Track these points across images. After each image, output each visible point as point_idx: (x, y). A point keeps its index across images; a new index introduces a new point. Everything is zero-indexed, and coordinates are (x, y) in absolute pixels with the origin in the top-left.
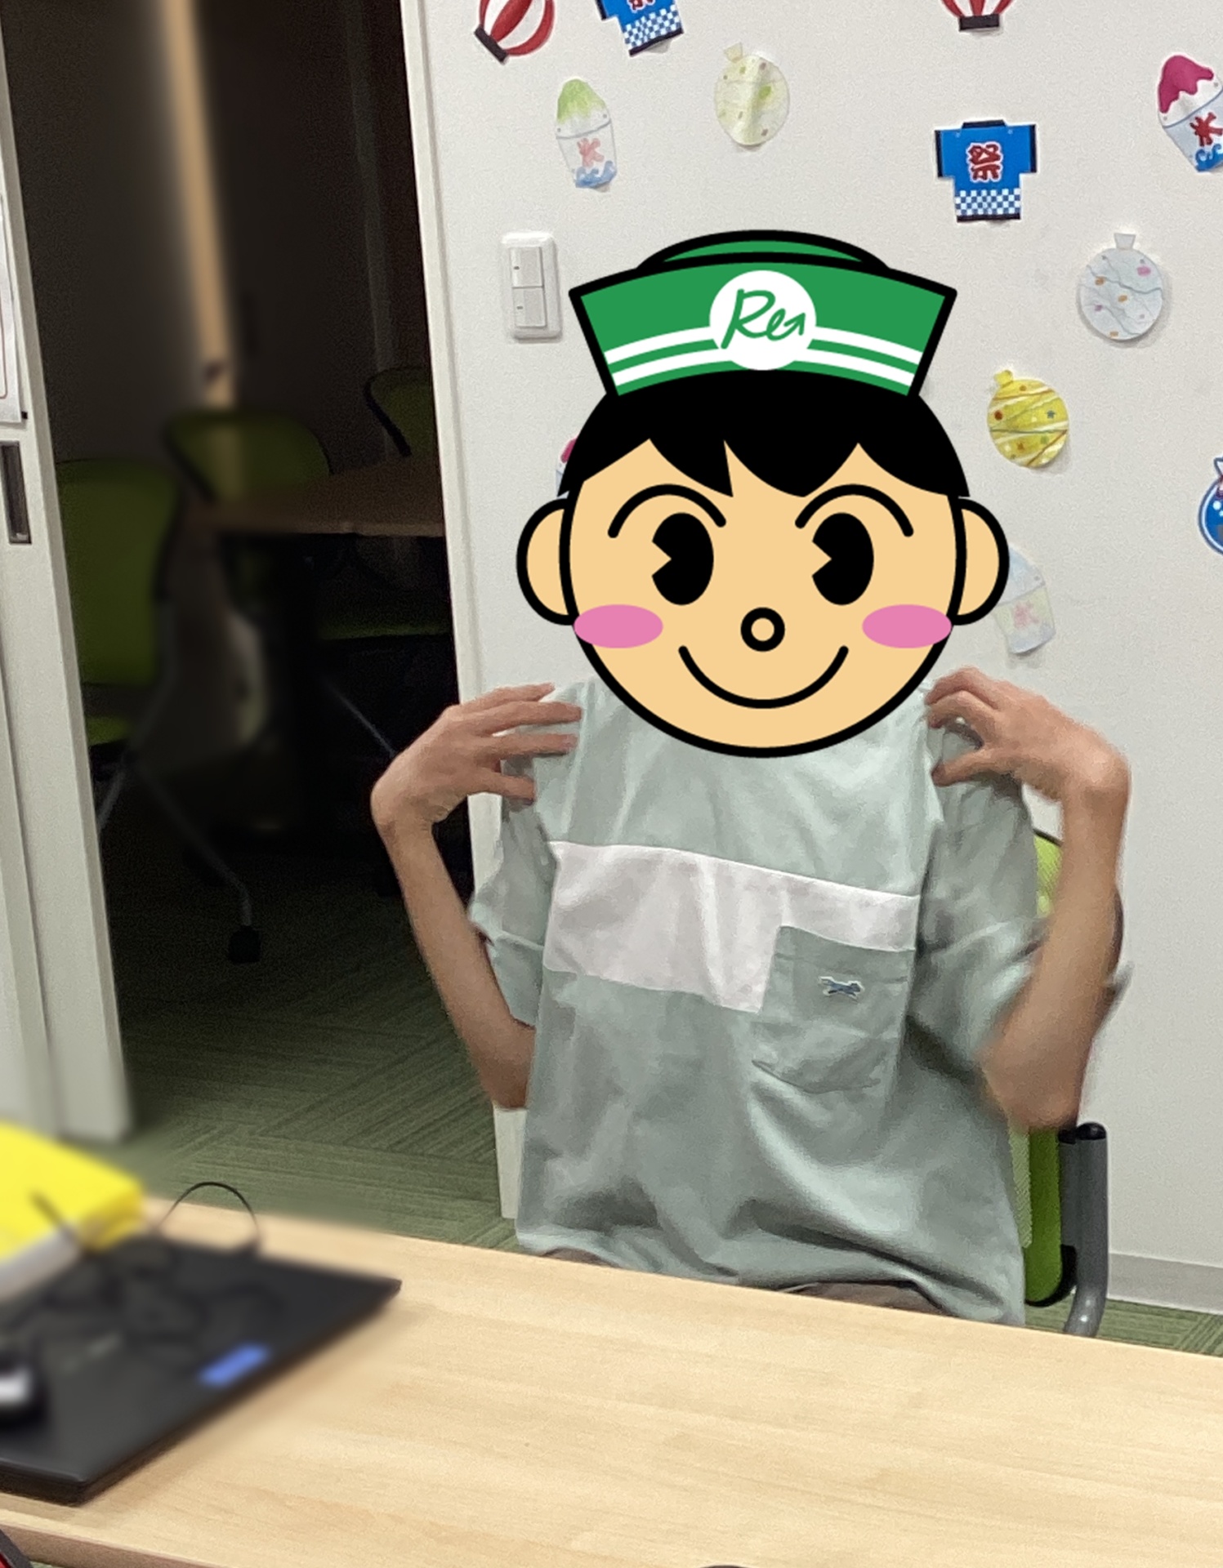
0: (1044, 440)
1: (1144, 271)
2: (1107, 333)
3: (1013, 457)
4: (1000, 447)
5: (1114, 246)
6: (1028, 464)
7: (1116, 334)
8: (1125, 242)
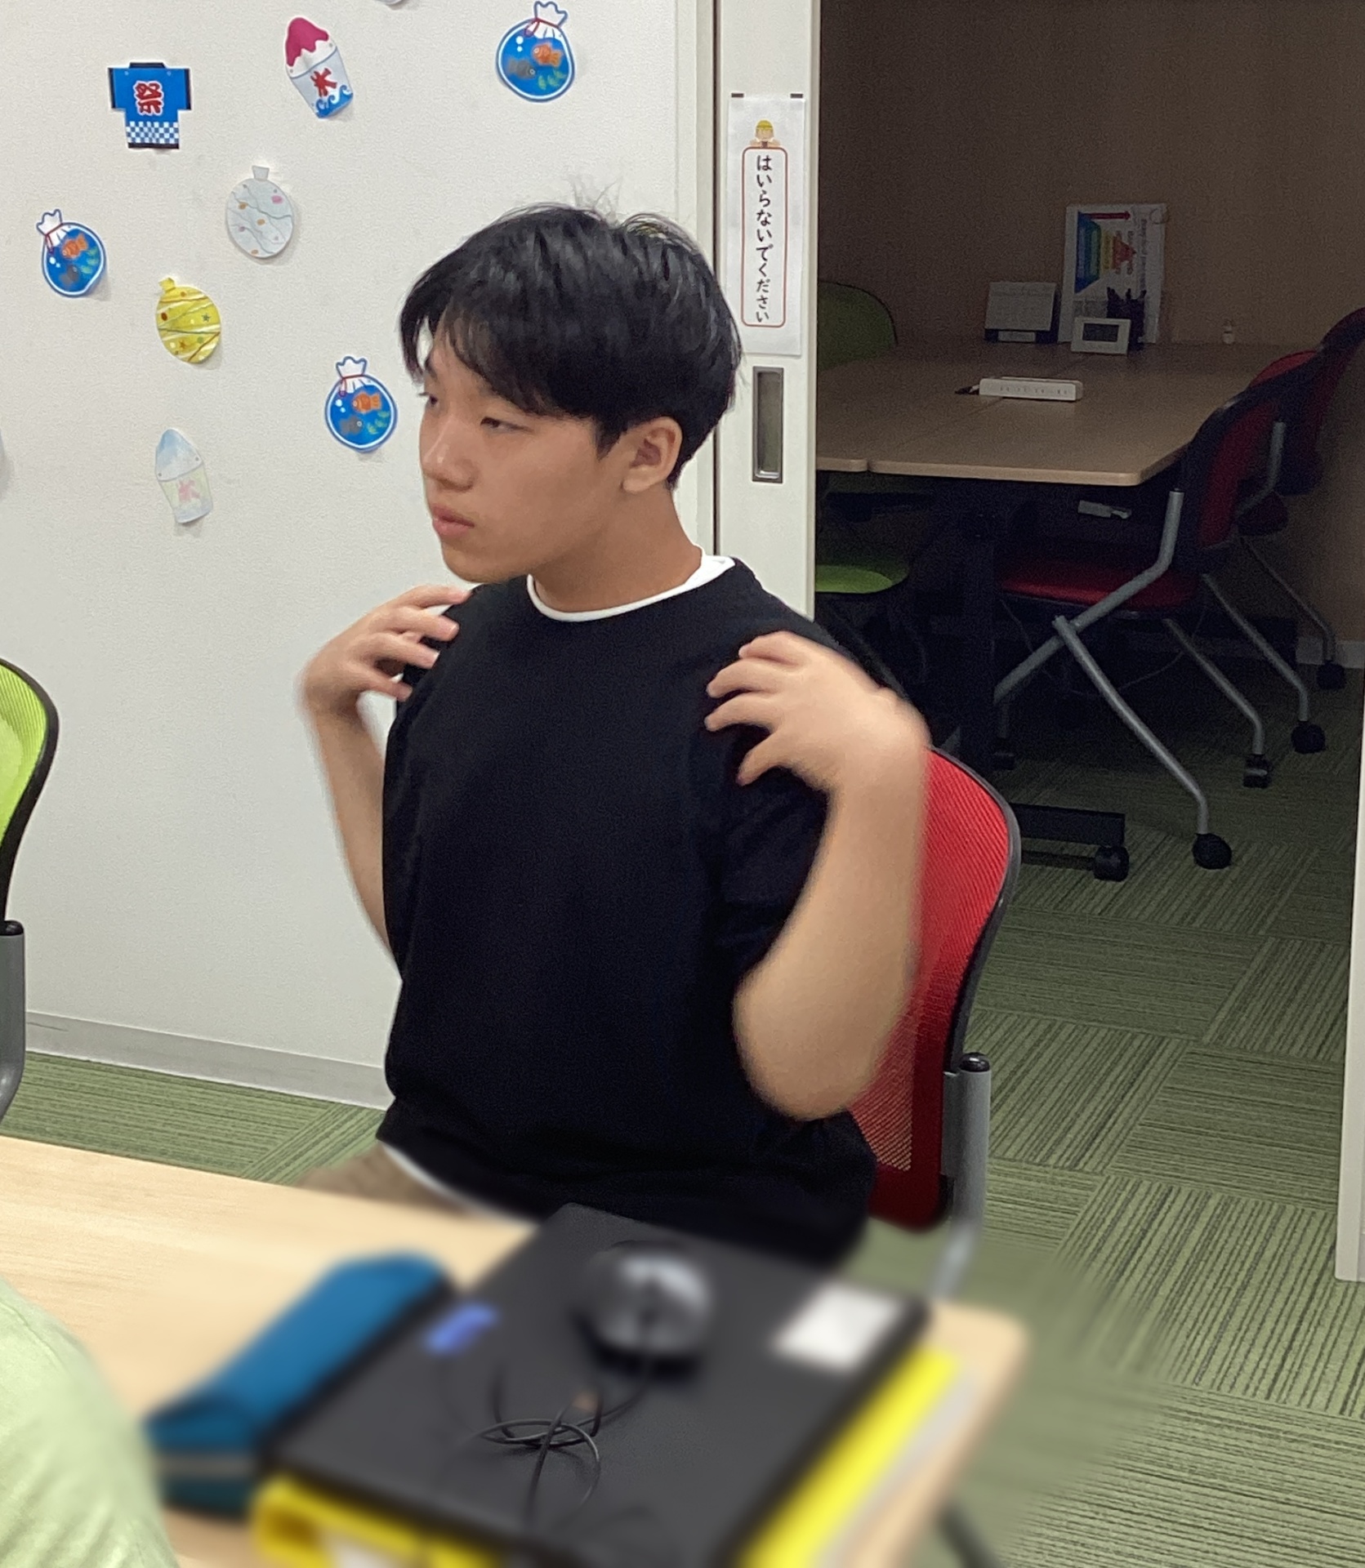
0: (200, 340)
1: (277, 200)
2: (249, 251)
3: (177, 353)
4: (167, 344)
5: (252, 177)
6: (189, 360)
7: (256, 252)
8: (261, 174)
